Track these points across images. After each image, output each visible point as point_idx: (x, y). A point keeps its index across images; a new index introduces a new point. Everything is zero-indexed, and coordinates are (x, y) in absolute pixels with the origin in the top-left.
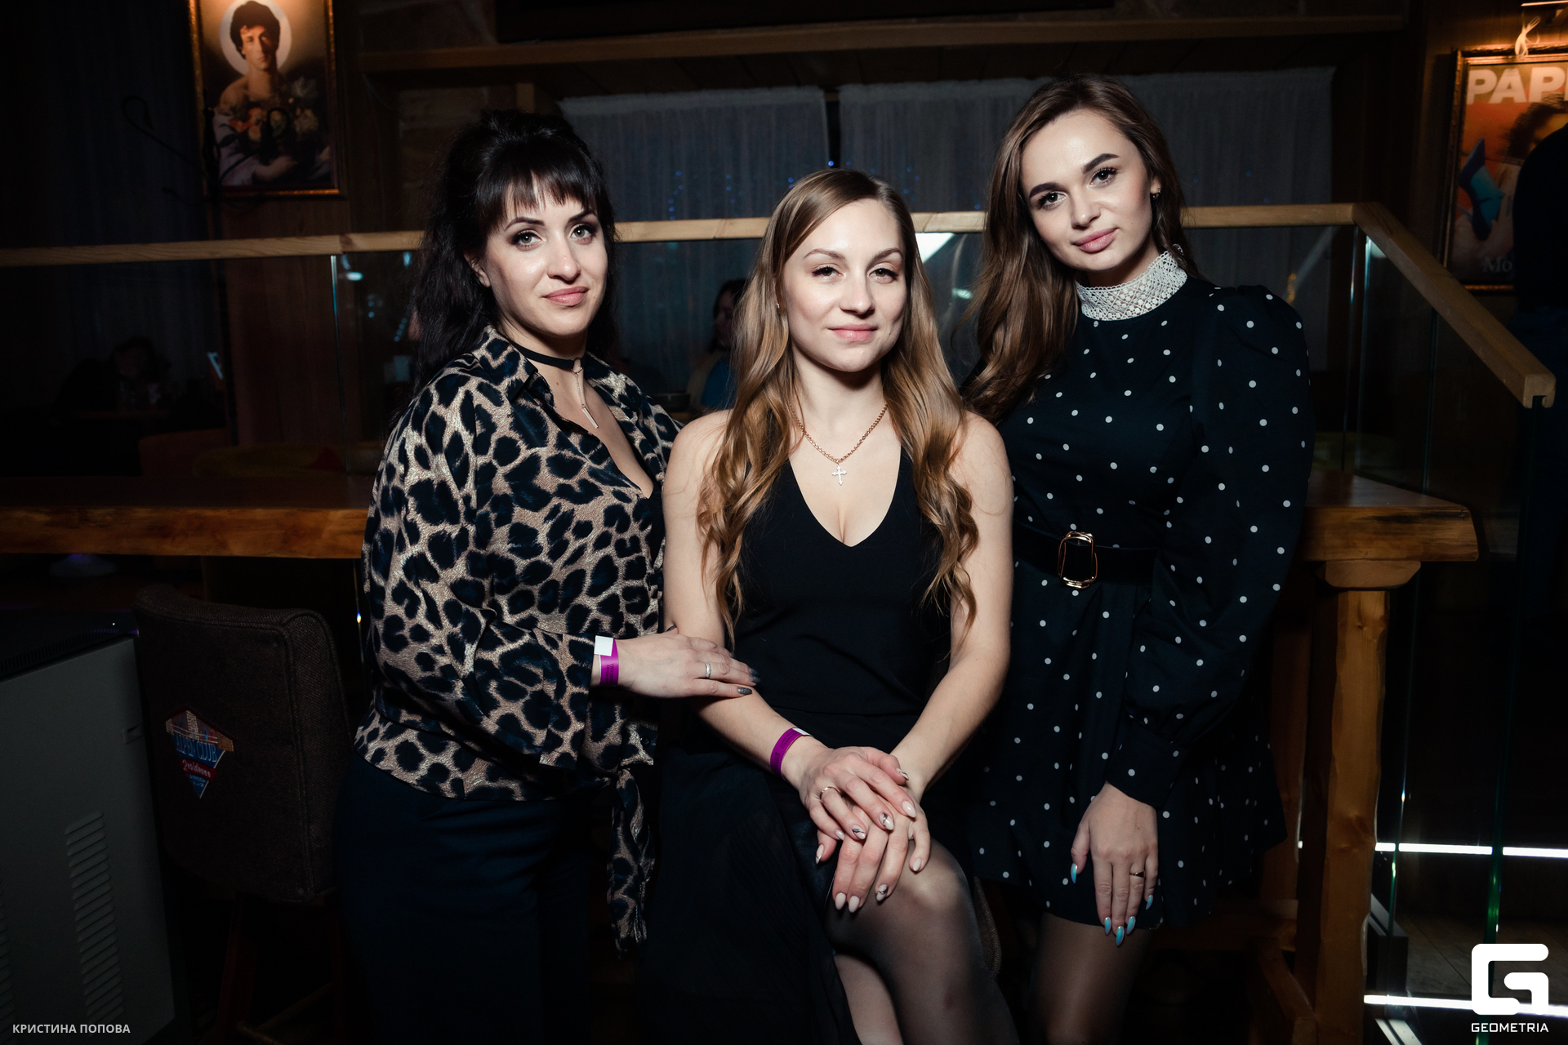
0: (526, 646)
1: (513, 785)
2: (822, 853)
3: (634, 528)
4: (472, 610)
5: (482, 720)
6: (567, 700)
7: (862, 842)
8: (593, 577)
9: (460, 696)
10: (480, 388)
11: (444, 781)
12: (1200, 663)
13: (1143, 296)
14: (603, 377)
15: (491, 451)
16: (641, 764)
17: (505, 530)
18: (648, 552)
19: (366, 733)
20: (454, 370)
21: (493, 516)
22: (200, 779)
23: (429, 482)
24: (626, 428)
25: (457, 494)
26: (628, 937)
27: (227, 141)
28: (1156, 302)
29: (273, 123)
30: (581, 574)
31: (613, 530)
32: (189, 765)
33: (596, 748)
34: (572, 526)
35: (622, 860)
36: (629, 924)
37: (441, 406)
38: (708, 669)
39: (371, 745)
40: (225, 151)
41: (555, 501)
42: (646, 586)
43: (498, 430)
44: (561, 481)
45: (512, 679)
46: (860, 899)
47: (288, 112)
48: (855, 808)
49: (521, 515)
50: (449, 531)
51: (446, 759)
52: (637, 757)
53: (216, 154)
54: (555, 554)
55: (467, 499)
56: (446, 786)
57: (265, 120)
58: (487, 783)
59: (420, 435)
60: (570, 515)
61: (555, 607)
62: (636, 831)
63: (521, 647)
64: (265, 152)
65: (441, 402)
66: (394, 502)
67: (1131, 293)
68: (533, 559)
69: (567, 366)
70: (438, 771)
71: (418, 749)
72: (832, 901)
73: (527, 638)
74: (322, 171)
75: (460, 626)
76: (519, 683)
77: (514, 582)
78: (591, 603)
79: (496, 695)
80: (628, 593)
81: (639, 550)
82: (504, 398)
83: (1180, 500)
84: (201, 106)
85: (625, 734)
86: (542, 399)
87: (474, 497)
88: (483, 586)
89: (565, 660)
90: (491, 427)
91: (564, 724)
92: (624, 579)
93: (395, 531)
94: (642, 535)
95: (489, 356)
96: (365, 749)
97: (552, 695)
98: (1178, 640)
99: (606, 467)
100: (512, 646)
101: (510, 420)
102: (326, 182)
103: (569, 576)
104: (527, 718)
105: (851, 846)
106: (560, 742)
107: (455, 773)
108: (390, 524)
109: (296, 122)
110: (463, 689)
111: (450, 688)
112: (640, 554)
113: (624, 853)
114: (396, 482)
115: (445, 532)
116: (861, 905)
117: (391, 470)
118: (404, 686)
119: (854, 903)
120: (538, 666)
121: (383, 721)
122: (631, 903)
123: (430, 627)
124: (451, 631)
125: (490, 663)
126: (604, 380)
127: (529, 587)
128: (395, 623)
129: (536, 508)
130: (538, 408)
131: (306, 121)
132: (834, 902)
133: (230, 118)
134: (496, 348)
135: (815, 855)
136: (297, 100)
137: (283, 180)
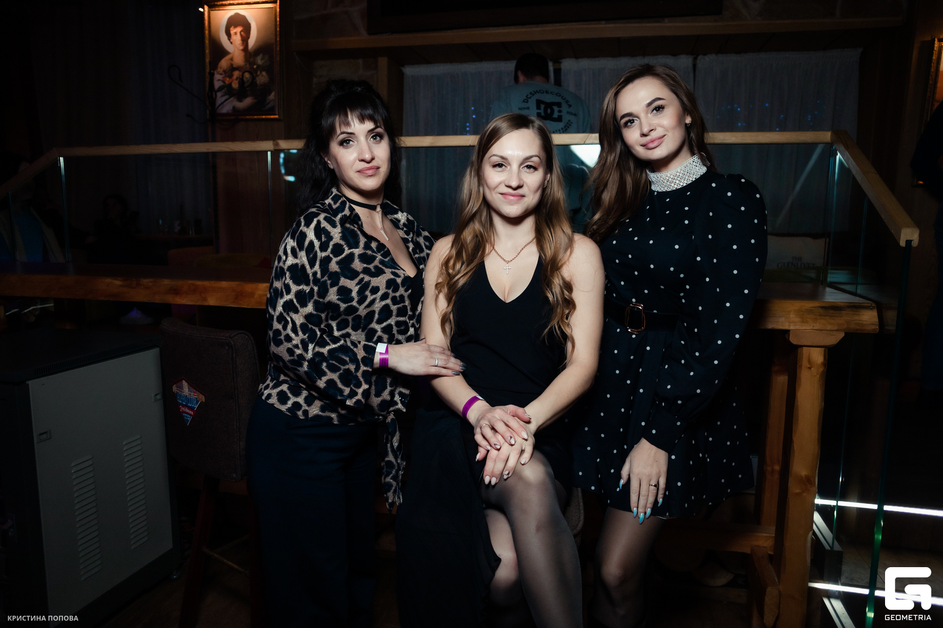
0: (341, 346)
1: (333, 415)
2: (479, 457)
3: (402, 291)
4: (314, 328)
5: (317, 381)
6: (361, 373)
7: (499, 450)
8: (379, 314)
9: (306, 369)
10: (325, 219)
11: (299, 410)
12: (692, 374)
13: (679, 179)
14: (395, 214)
15: (329, 250)
16: (399, 410)
17: (335, 289)
18: (409, 303)
19: (263, 387)
20: (314, 210)
21: (329, 282)
22: (188, 416)
23: (297, 264)
24: (405, 241)
25: (309, 271)
26: (393, 501)
27: (220, 89)
28: (686, 182)
29: (245, 79)
30: (373, 312)
31: (390, 291)
32: (183, 409)
33: (375, 401)
34: (369, 289)
35: (390, 462)
36: (393, 495)
37: (305, 227)
38: (437, 362)
39: (265, 392)
40: (219, 94)
41: (361, 276)
42: (408, 321)
43: (334, 240)
44: (365, 265)
45: (334, 362)
46: (497, 478)
47: (253, 73)
48: (497, 433)
49: (344, 282)
50: (305, 289)
51: (301, 400)
52: (397, 407)
53: (214, 96)
54: (360, 302)
55: (315, 274)
56: (300, 413)
57: (241, 77)
58: (320, 413)
59: (294, 241)
60: (369, 283)
61: (360, 328)
62: (396, 444)
63: (339, 346)
64: (240, 95)
65: (305, 225)
66: (281, 274)
67: (672, 177)
68: (349, 304)
69: (373, 208)
70: (297, 405)
71: (287, 394)
72: (483, 480)
73: (342, 342)
74: (269, 106)
75: (307, 335)
76: (337, 364)
77: (339, 315)
78: (378, 327)
79: (326, 370)
80: (398, 324)
81: (404, 302)
82: (338, 224)
83: (688, 287)
84: (208, 70)
85: (392, 394)
86: (357, 224)
87: (319, 273)
88: (321, 317)
89: (361, 353)
90: (330, 238)
91: (359, 385)
92: (396, 316)
93: (280, 288)
94: (406, 295)
95: (332, 203)
96: (263, 394)
97: (353, 371)
98: (683, 362)
99: (389, 260)
100: (334, 346)
101: (340, 235)
102: (271, 111)
103: (367, 314)
104: (341, 381)
105: (493, 453)
106: (356, 394)
107: (305, 407)
108: (278, 284)
109: (257, 79)
110: (308, 366)
111: (301, 365)
112: (404, 304)
113: (391, 458)
114: (281, 264)
115: (303, 289)
116: (497, 482)
117: (280, 258)
118: (281, 364)
119: (494, 481)
120: (347, 356)
121: (272, 381)
122: (394, 484)
123: (293, 335)
124: (303, 337)
125: (323, 353)
126: (395, 216)
127: (347, 317)
128: (278, 332)
129: (352, 279)
130: (356, 229)
131: (262, 78)
132: (484, 481)
133: (223, 76)
134: (336, 199)
135: (476, 458)
136: (258, 66)
137: (249, 110)
